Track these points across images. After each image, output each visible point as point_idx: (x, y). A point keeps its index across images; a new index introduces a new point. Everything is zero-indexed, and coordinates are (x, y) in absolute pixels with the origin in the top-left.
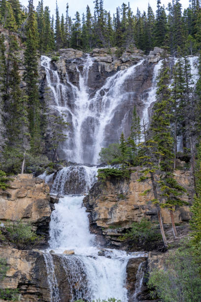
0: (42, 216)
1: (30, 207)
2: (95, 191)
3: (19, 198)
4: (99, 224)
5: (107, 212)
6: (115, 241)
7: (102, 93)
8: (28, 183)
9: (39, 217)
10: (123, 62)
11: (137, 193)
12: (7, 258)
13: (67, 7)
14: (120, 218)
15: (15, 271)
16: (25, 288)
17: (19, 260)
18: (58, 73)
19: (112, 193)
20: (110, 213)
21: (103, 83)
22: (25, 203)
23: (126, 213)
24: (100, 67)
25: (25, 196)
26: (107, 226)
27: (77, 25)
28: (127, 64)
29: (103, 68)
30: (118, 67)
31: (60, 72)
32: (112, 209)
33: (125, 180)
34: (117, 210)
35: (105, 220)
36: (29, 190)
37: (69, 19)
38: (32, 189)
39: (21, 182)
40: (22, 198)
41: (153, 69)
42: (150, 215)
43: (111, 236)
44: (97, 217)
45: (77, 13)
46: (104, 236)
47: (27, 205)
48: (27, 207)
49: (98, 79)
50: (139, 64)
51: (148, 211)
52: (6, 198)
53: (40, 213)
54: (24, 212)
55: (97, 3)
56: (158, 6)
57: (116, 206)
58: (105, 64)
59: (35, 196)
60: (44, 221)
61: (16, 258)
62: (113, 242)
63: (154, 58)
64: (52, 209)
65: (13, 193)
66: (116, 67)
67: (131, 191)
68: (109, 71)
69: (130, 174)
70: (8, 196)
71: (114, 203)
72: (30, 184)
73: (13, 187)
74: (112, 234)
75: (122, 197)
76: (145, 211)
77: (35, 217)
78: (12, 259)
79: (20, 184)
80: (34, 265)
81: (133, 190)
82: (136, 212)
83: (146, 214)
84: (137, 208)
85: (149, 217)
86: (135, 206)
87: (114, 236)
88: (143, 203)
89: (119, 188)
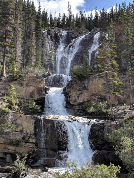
0: (40, 96)
1: (33, 91)
2: (70, 84)
3: (28, 86)
4: (72, 103)
5: (76, 96)
6: (80, 112)
7: (70, 47)
8: (33, 78)
9: (38, 97)
10: (80, 33)
11: (93, 87)
12: (17, 120)
13: (55, 12)
14: (83, 100)
15: (21, 128)
16: (27, 139)
17: (24, 121)
18: (50, 36)
19: (79, 86)
20: (78, 97)
21: (71, 42)
22: (31, 89)
23: (87, 97)
24: (69, 35)
25: (31, 85)
26: (76, 104)
27: (59, 19)
28: (82, 34)
29: (71, 35)
30: (78, 35)
31: (51, 36)
32: (79, 95)
33: (87, 80)
34: (82, 95)
35: (75, 101)
36: (34, 82)
37: (55, 18)
38: (35, 81)
39: (29, 77)
40: (30, 86)
41: (93, 37)
42: (100, 99)
43: (78, 109)
44: (71, 99)
45: (60, 13)
46: (74, 109)
47: (32, 90)
48: (32, 91)
49: (68, 40)
50: (87, 34)
51: (99, 97)
52: (20, 86)
53: (39, 95)
54: (30, 94)
55: (69, 8)
56: (96, 11)
57: (81, 93)
58: (72, 34)
59: (37, 86)
60: (41, 99)
61: (22, 120)
62: (79, 113)
63: (94, 32)
64: (46, 93)
65: (25, 83)
66: (77, 35)
67: (90, 85)
68: (73, 37)
69: (90, 76)
70: (22, 85)
71: (80, 92)
72: (34, 79)
73: (25, 80)
74: (79, 108)
75: (85, 88)
76: (97, 97)
77: (36, 97)
78: (20, 120)
79: (29, 78)
80: (34, 125)
81: (91, 85)
82: (93, 97)
83: (98, 98)
84: (93, 95)
85: (100, 100)
86: (92, 93)
87: (80, 110)
88: (96, 92)
89: (83, 84)
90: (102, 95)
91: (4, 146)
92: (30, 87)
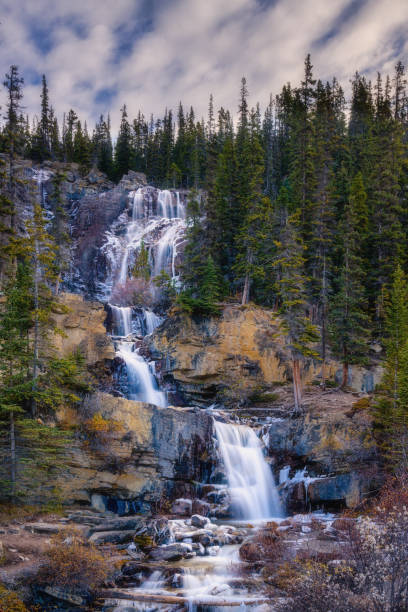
0: (103, 357)
1: (84, 343)
2: (169, 329)
3: (67, 327)
4: (176, 376)
5: (190, 360)
6: (197, 401)
9: (98, 359)
11: (231, 337)
12: (112, 410)
14: (208, 369)
16: (137, 458)
17: (129, 414)
19: (195, 335)
20: (195, 361)
22: (77, 336)
23: (217, 363)
25: (77, 327)
26: (188, 380)
28: (95, 187)
30: (84, 189)
32: (197, 356)
33: (212, 319)
34: (204, 358)
35: (186, 371)
36: (82, 318)
38: (87, 317)
39: (71, 304)
40: (72, 328)
42: (248, 368)
43: (192, 393)
44: (175, 366)
47: (81, 340)
48: (81, 343)
51: (245, 363)
53: (100, 353)
54: (76, 349)
57: (202, 354)
59: (92, 328)
65: (58, 319)
66: (81, 189)
67: (224, 334)
68: (72, 192)
69: (222, 310)
71: (199, 349)
72: (83, 309)
73: (59, 310)
74: (194, 391)
75: (209, 341)
76: (241, 363)
77: (92, 358)
78: (121, 410)
80: (150, 424)
81: (226, 332)
82: (230, 363)
83: (242, 367)
84: (231, 358)
85: (247, 371)
86: (228, 354)
87: (195, 394)
88: (237, 352)
89: (204, 329)
90: (251, 358)
91: (91, 473)
92: (74, 330)
